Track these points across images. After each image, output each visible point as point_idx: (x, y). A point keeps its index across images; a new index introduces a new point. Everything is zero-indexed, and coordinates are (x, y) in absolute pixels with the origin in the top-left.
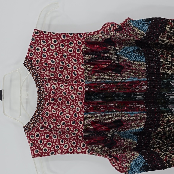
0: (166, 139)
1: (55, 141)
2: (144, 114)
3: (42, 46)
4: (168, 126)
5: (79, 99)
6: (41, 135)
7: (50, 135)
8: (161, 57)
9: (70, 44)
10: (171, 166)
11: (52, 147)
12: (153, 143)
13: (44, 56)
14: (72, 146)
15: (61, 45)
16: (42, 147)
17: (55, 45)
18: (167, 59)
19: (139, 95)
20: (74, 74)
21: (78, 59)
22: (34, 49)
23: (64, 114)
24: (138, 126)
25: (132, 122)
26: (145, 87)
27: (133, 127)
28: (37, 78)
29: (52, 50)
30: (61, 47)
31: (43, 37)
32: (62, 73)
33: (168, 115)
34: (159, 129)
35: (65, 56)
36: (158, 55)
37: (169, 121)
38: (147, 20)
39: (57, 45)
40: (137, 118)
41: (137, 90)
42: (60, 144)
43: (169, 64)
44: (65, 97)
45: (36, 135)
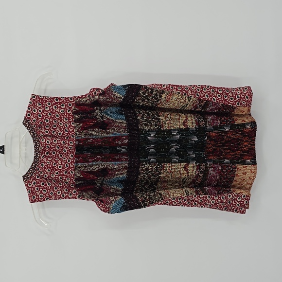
0: (148, 187)
1: (49, 188)
2: (126, 163)
3: (38, 108)
4: (147, 174)
5: (70, 152)
6: (38, 183)
7: (45, 182)
8: (138, 116)
9: (62, 105)
10: (146, 205)
11: (47, 193)
12: (137, 189)
13: (40, 116)
14: (65, 193)
15: (54, 106)
16: (38, 193)
17: (49, 107)
18: (143, 118)
19: (123, 148)
20: (66, 131)
21: (69, 118)
22: (32, 110)
23: (57, 165)
24: (121, 174)
25: (116, 171)
26: (127, 141)
27: (117, 175)
28: (34, 134)
29: (46, 111)
30: (54, 109)
31: (39, 100)
32: (56, 130)
33: (147, 164)
34: (139, 176)
35: (58, 116)
36: (136, 114)
37: (147, 169)
38: (124, 86)
39: (51, 107)
40: (120, 167)
41: (120, 143)
42: (54, 191)
43: (145, 121)
44: (58, 150)
45: (33, 183)
